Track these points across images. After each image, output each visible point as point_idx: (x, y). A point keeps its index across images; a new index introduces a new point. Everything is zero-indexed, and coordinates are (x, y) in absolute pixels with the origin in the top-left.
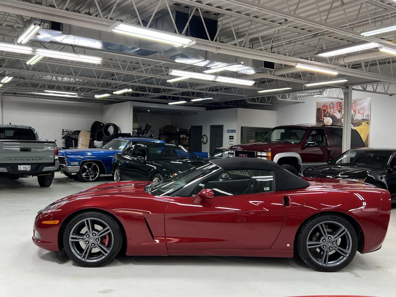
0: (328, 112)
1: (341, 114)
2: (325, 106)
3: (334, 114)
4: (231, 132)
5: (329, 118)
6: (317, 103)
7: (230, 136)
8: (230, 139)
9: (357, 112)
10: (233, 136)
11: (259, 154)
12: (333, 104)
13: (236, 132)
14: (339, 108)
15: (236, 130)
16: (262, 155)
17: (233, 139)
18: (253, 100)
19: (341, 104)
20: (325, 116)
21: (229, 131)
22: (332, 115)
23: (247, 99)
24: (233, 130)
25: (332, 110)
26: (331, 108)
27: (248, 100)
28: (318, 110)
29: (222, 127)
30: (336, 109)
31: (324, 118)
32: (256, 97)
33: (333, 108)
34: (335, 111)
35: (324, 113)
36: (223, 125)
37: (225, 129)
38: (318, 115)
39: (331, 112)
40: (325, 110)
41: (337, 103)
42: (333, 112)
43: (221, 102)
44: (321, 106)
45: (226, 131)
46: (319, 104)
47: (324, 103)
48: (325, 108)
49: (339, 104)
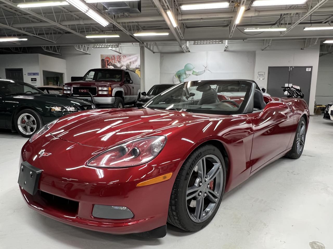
0: (110, 62)
1: (120, 64)
2: (107, 58)
3: (115, 64)
4: (33, 75)
5: (112, 66)
6: (101, 55)
7: (32, 79)
8: (32, 81)
9: (132, 63)
11: (100, 89)
12: (114, 57)
13: (39, 75)
14: (118, 59)
15: (38, 73)
16: (103, 89)
17: (36, 81)
18: (47, 48)
20: (108, 65)
21: (30, 74)
23: (43, 47)
24: (35, 73)
25: (113, 61)
26: (112, 59)
28: (103, 60)
29: (21, 70)
30: (116, 60)
31: (108, 66)
32: (49, 46)
33: (115, 59)
34: (116, 62)
35: (107, 63)
37: (25, 72)
38: (102, 64)
39: (113, 63)
40: (108, 61)
41: (117, 56)
42: (115, 62)
43: (11, 48)
44: (105, 58)
45: (27, 74)
46: (103, 56)
47: (107, 56)
48: (108, 59)
49: (119, 57)
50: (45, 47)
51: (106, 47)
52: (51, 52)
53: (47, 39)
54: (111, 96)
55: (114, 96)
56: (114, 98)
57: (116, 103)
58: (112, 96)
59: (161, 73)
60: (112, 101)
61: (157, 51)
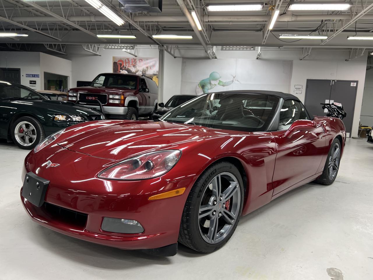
0: (124, 66)
1: (135, 69)
2: (121, 60)
3: (130, 68)
4: (32, 76)
5: (125, 71)
6: (113, 57)
7: (30, 81)
8: (30, 83)
9: (149, 68)
10: (35, 81)
11: (111, 97)
12: (128, 60)
13: (39, 77)
14: (133, 63)
15: (39, 75)
16: (115, 98)
17: (35, 83)
18: (51, 46)
19: (135, 60)
20: (121, 69)
21: (28, 76)
22: (127, 68)
24: (34, 75)
25: (127, 64)
26: (126, 63)
27: (46, 45)
28: (115, 64)
29: (18, 70)
30: (131, 64)
31: (121, 70)
32: (53, 43)
33: (129, 62)
34: (130, 66)
35: (120, 66)
36: (20, 69)
37: (23, 73)
38: (114, 67)
39: (126, 66)
40: (121, 65)
41: (132, 59)
42: (129, 66)
43: (8, 44)
44: (118, 60)
45: (25, 76)
46: (115, 58)
47: (120, 58)
48: (121, 63)
49: (134, 61)
50: (47, 44)
51: (120, 49)
52: (55, 51)
53: (51, 35)
54: (123, 106)
55: (127, 106)
56: (127, 108)
57: (128, 114)
58: (125, 105)
59: (182, 81)
60: (124, 112)
61: (179, 56)
